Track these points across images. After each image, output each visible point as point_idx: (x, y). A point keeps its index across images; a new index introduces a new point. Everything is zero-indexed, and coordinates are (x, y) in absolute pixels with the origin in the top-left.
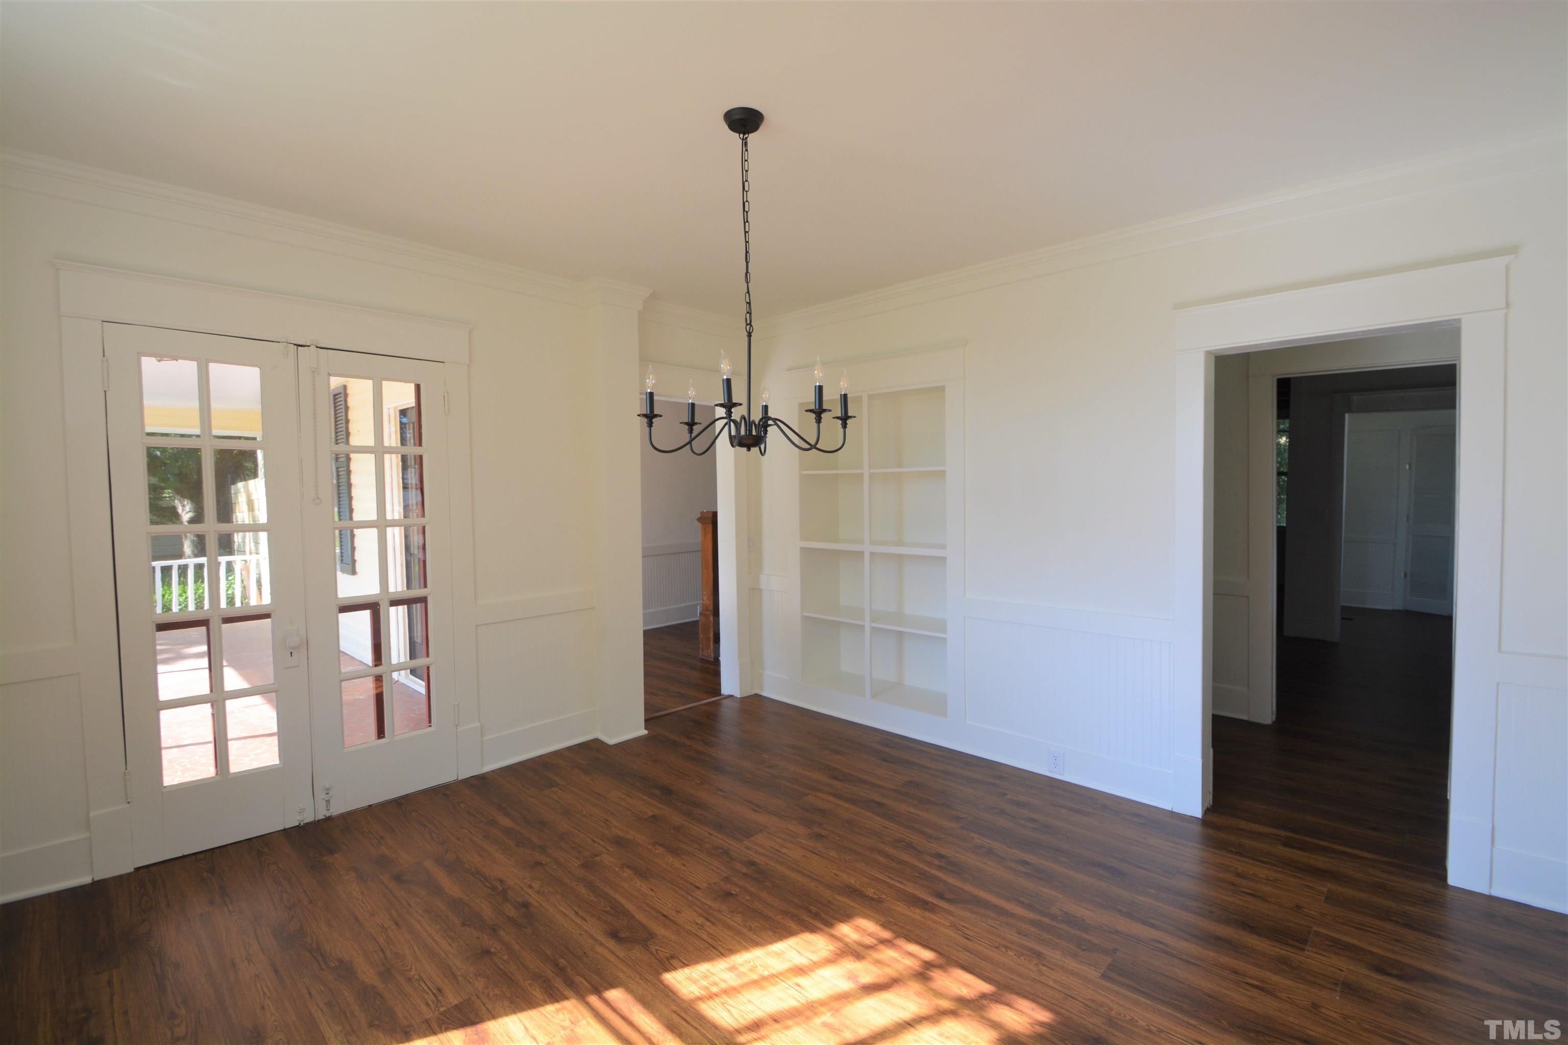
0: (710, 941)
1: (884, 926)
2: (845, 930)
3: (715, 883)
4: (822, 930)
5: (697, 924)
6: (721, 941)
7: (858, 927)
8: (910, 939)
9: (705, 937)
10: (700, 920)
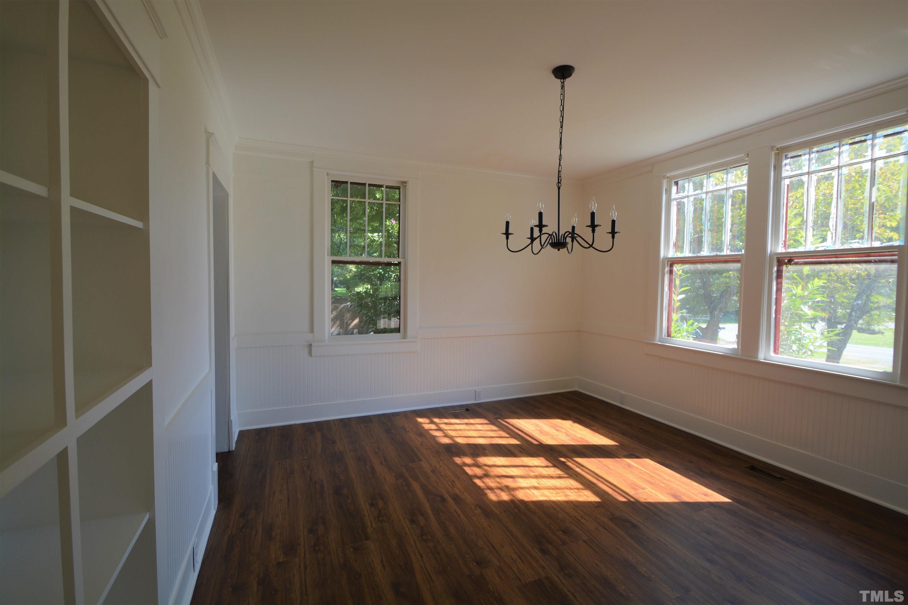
0: (578, 509)
1: (486, 494)
2: (505, 497)
3: (573, 542)
4: (517, 500)
5: (585, 519)
6: (572, 508)
7: (498, 497)
8: (479, 487)
9: (580, 512)
10: (583, 521)
